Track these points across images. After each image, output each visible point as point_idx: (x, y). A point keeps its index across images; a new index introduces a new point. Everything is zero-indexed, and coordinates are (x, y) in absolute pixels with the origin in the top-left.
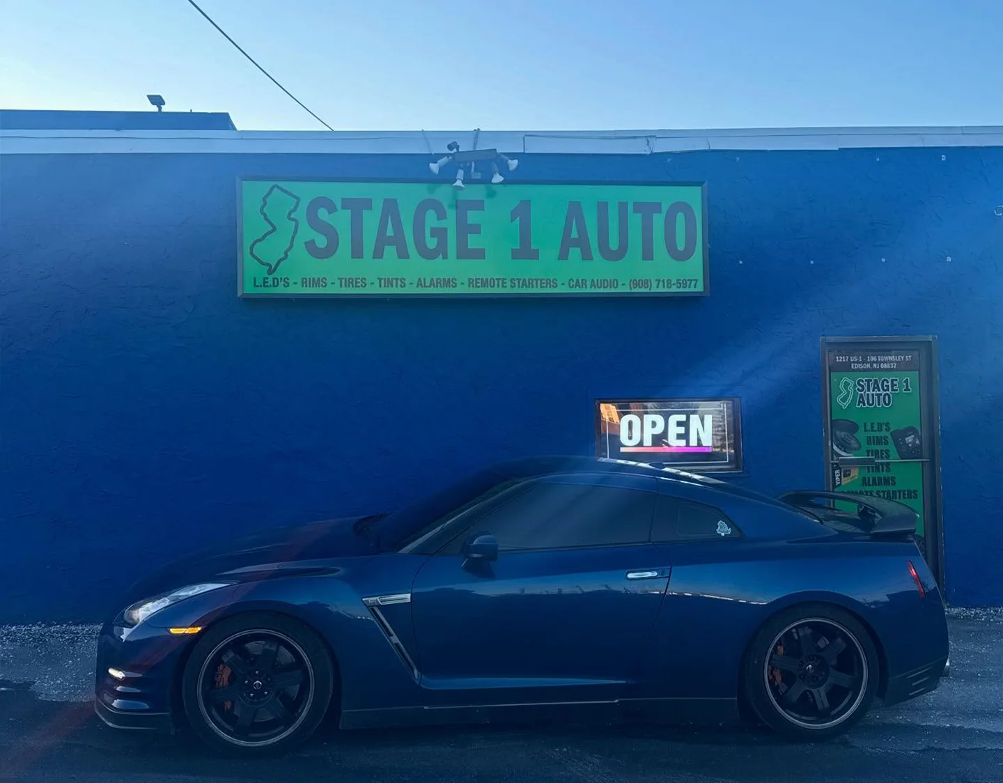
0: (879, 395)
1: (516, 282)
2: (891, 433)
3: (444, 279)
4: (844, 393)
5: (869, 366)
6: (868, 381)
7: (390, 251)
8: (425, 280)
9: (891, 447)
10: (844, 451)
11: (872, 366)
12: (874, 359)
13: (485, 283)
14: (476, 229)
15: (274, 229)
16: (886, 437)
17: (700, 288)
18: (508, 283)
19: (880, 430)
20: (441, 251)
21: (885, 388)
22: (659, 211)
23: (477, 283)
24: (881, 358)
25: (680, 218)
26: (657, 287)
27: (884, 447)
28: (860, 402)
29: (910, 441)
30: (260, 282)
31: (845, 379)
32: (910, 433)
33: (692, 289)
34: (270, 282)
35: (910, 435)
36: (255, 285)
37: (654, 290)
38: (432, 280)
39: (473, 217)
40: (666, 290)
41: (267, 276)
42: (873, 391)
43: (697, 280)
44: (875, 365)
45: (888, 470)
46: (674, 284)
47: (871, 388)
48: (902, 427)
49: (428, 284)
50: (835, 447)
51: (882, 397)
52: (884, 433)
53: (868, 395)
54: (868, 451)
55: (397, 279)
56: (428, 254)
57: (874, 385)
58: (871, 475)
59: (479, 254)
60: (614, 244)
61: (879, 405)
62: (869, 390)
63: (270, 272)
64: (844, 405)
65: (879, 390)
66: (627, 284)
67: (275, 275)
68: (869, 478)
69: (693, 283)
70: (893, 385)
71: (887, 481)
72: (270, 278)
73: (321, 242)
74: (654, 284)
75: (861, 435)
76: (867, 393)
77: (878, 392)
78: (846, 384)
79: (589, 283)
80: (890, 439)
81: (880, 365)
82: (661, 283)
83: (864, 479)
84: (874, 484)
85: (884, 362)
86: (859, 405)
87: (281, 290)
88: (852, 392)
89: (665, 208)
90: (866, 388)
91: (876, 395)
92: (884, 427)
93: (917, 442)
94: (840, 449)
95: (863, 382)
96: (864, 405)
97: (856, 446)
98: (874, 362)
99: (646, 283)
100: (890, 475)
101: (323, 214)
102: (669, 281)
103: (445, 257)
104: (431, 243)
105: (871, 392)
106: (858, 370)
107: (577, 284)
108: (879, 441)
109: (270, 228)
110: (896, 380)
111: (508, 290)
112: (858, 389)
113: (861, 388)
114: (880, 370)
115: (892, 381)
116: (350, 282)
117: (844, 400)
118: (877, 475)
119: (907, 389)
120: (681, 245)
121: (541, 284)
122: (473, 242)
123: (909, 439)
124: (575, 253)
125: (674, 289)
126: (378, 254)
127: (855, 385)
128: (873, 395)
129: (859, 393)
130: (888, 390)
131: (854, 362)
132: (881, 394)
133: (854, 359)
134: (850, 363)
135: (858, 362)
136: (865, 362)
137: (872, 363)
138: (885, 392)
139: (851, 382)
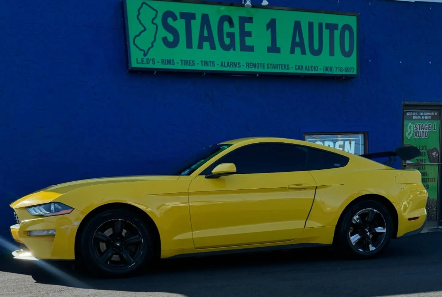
0: (423, 132)
1: (270, 66)
2: (427, 151)
3: (234, 63)
4: (409, 131)
5: (419, 117)
6: (419, 125)
7: (206, 45)
8: (224, 63)
9: (427, 158)
11: (421, 117)
12: (422, 114)
13: (255, 66)
14: (249, 34)
15: (145, 29)
16: (425, 153)
17: (355, 72)
18: (266, 66)
19: (422, 149)
20: (232, 46)
22: (337, 29)
23: (250, 65)
24: (425, 114)
25: (347, 33)
26: (336, 71)
27: (423, 157)
28: (415, 135)
29: (434, 154)
30: (140, 61)
31: (410, 124)
32: (435, 151)
33: (352, 73)
34: (145, 61)
35: (434, 152)
36: (138, 63)
37: (335, 73)
38: (228, 63)
39: (248, 27)
40: (340, 73)
41: (143, 57)
42: (421, 130)
43: (353, 68)
44: (423, 117)
45: (425, 168)
46: (343, 70)
47: (420, 129)
48: (432, 148)
49: (226, 65)
51: (424, 133)
52: (424, 151)
55: (210, 62)
56: (226, 48)
57: (422, 127)
59: (251, 49)
60: (316, 47)
61: (423, 137)
62: (419, 130)
63: (145, 55)
64: (409, 137)
65: (423, 130)
66: (322, 69)
67: (147, 57)
69: (352, 69)
70: (429, 127)
71: (424, 174)
72: (145, 58)
73: (171, 38)
74: (335, 69)
76: (419, 131)
77: (423, 131)
78: (410, 127)
79: (304, 68)
81: (424, 117)
82: (338, 69)
85: (426, 116)
86: (415, 137)
87: (150, 66)
88: (412, 130)
89: (340, 27)
92: (424, 148)
93: (437, 155)
95: (417, 125)
96: (417, 137)
98: (422, 116)
99: (331, 69)
100: (425, 171)
101: (170, 21)
102: (341, 68)
103: (234, 50)
104: (227, 41)
105: (420, 131)
106: (416, 119)
107: (299, 69)
109: (143, 29)
110: (431, 125)
111: (266, 70)
112: (415, 129)
114: (424, 119)
115: (429, 125)
116: (187, 62)
117: (409, 134)
119: (435, 129)
120: (347, 49)
121: (282, 67)
122: (249, 41)
124: (298, 50)
125: (344, 73)
126: (200, 47)
127: (414, 127)
128: (421, 132)
129: (415, 131)
130: (427, 130)
131: (414, 116)
132: (424, 132)
133: (414, 114)
134: (412, 116)
135: (416, 116)
136: (418, 115)
137: (421, 116)
138: (426, 131)
139: (412, 126)
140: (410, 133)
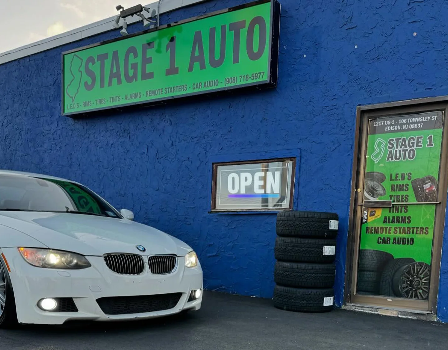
0: (405, 151)
2: (412, 182)
5: (399, 127)
6: (398, 140)
9: (411, 193)
10: (372, 196)
11: (402, 127)
12: (404, 121)
15: (74, 78)
16: (407, 185)
19: (403, 179)
21: (411, 145)
24: (411, 120)
25: (257, 29)
27: (404, 193)
28: (388, 157)
29: (427, 187)
30: (69, 106)
31: (379, 140)
32: (428, 181)
33: (261, 80)
34: (73, 106)
35: (428, 183)
36: (68, 109)
37: (238, 83)
40: (245, 82)
41: (72, 103)
42: (401, 147)
43: (264, 73)
44: (404, 127)
45: (406, 211)
46: (250, 78)
47: (399, 147)
48: (422, 176)
50: (366, 194)
51: (407, 152)
52: (405, 182)
53: (396, 151)
54: (391, 196)
57: (402, 143)
58: (391, 215)
60: (217, 57)
61: (404, 158)
62: (397, 147)
63: (73, 101)
64: (377, 161)
65: (406, 147)
66: (224, 82)
68: (389, 217)
70: (418, 142)
71: (403, 220)
74: (239, 78)
75: (387, 184)
76: (396, 149)
77: (404, 149)
78: (380, 143)
79: (203, 85)
80: (410, 187)
81: (408, 126)
82: (243, 78)
83: (385, 218)
84: (393, 221)
85: (413, 123)
86: (388, 160)
88: (383, 149)
90: (395, 146)
91: (403, 150)
92: (407, 177)
93: (434, 188)
94: (370, 195)
95: (393, 140)
96: (392, 159)
97: (382, 192)
98: (404, 124)
99: (234, 79)
100: (407, 215)
102: (247, 76)
105: (399, 149)
106: (390, 132)
107: (197, 86)
108: (401, 187)
110: (421, 137)
112: (389, 147)
113: (391, 146)
114: (408, 130)
115: (418, 138)
117: (376, 156)
118: (396, 215)
119: (430, 144)
123: (427, 186)
125: (250, 81)
127: (386, 143)
129: (390, 150)
130: (413, 146)
131: (388, 125)
132: (407, 150)
133: (388, 122)
134: (384, 126)
135: (391, 125)
136: (396, 124)
137: (402, 125)
138: (410, 148)
139: (384, 142)
140: (379, 153)
